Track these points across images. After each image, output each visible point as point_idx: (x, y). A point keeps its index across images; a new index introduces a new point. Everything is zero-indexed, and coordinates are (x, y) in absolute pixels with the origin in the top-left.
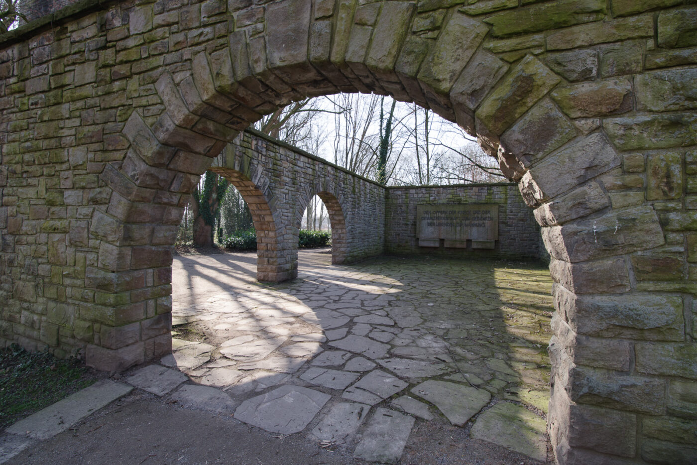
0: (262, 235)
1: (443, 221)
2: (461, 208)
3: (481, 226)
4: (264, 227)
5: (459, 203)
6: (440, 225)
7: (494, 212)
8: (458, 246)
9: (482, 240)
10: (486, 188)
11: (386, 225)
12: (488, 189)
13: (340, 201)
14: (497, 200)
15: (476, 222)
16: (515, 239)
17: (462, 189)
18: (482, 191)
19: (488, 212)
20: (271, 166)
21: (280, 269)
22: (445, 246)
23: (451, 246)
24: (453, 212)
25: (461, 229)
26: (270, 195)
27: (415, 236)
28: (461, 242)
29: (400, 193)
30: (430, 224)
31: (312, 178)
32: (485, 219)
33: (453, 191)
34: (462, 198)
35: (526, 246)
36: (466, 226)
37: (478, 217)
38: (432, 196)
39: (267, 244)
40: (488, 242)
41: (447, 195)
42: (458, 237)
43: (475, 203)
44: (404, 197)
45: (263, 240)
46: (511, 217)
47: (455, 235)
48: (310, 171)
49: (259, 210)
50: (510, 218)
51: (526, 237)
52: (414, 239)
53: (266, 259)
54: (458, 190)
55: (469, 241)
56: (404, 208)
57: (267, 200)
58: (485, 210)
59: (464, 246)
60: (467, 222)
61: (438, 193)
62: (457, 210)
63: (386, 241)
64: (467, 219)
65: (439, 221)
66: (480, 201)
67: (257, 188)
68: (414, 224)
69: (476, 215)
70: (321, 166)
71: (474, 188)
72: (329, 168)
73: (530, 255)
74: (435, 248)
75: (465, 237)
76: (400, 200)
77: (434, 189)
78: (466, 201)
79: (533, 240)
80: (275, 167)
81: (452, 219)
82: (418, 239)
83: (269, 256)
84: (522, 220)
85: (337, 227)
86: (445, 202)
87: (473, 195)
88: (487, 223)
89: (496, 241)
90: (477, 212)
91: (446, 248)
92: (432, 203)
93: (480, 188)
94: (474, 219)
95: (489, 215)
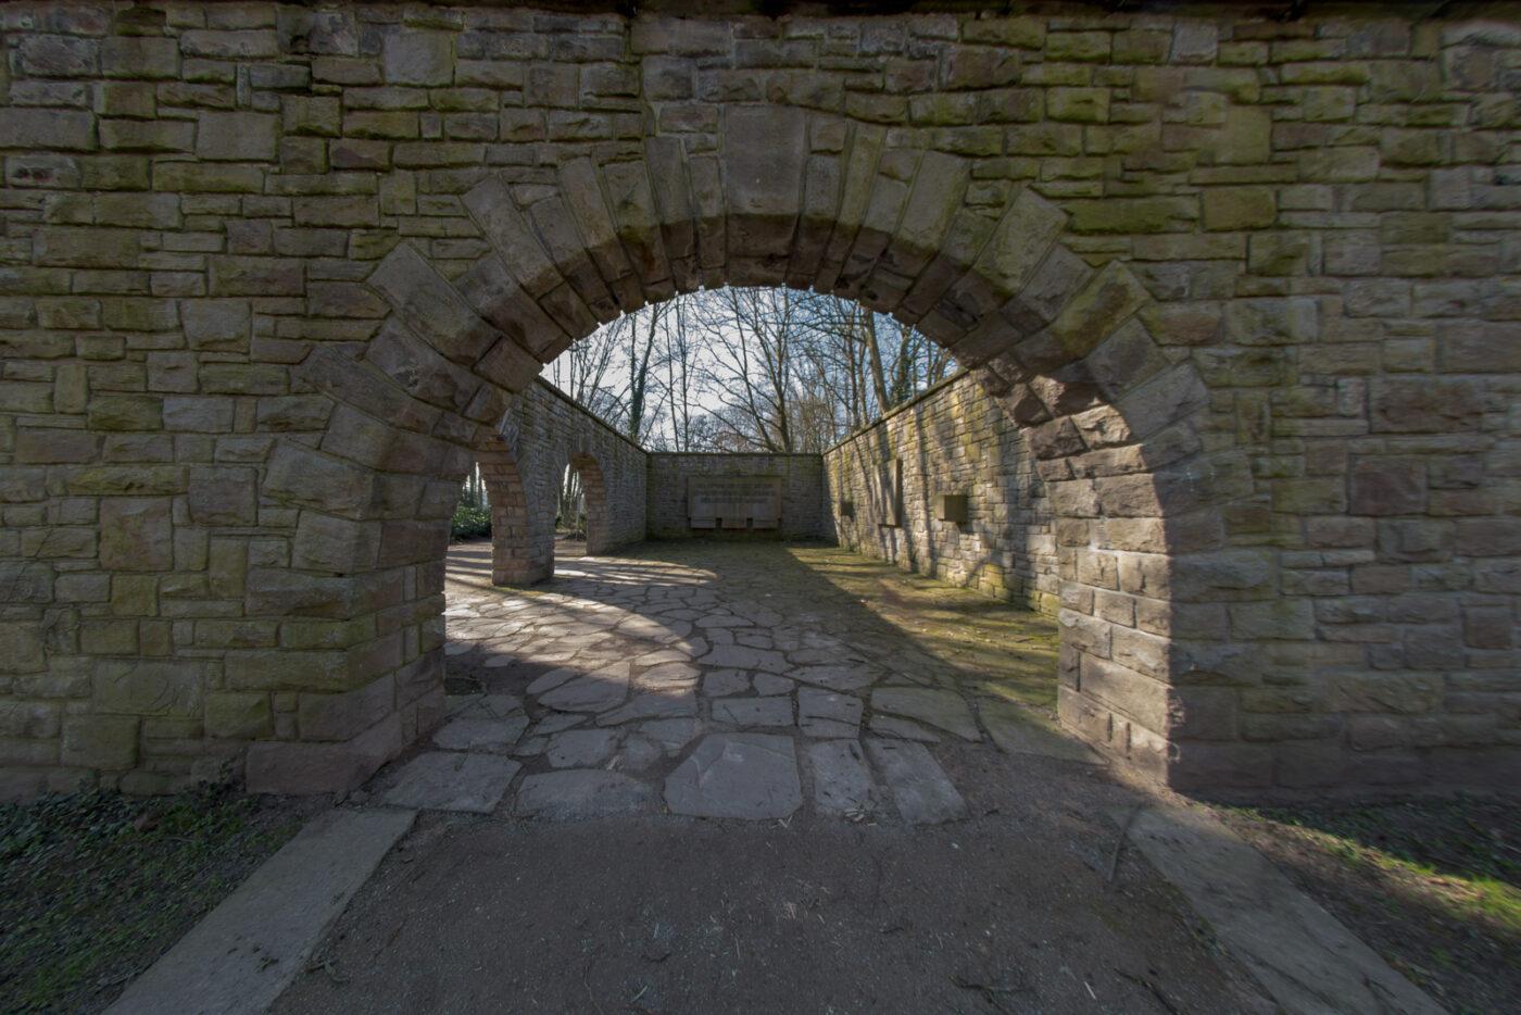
0: (503, 512)
1: (721, 497)
2: (741, 481)
3: (763, 502)
4: (506, 500)
5: (738, 475)
6: (717, 501)
7: (777, 486)
8: (738, 526)
9: (764, 519)
10: (767, 459)
11: (648, 502)
12: (770, 459)
13: (602, 468)
14: (779, 473)
15: (758, 497)
16: (798, 517)
17: (741, 459)
18: (763, 462)
19: (770, 486)
20: (520, 407)
21: (533, 565)
22: (723, 526)
23: (729, 527)
24: (732, 486)
25: (740, 506)
26: (520, 452)
27: (686, 516)
28: (742, 521)
29: (666, 460)
30: (705, 500)
31: (570, 431)
32: (767, 494)
33: (730, 460)
34: (741, 468)
36: (747, 502)
37: (760, 492)
38: (706, 466)
39: (510, 527)
40: (770, 521)
41: (723, 464)
42: (737, 515)
43: (755, 475)
44: (672, 466)
45: (503, 520)
46: (795, 491)
47: (734, 514)
48: (568, 422)
49: (498, 473)
50: (793, 493)
52: (685, 519)
53: (509, 551)
54: (737, 460)
55: (750, 520)
56: (671, 480)
57: (515, 459)
58: (767, 483)
59: (744, 526)
60: (748, 497)
61: (712, 463)
62: (736, 483)
63: (648, 523)
64: (747, 494)
65: (715, 497)
66: (761, 473)
67: (501, 439)
68: (685, 501)
69: (757, 490)
70: (581, 416)
71: (754, 459)
72: (590, 421)
74: (711, 529)
75: (745, 515)
76: (667, 471)
77: (708, 457)
78: (746, 473)
80: (526, 410)
81: (730, 494)
82: (690, 519)
83: (515, 544)
85: (594, 503)
86: (722, 473)
87: (753, 466)
88: (770, 498)
89: (780, 520)
90: (758, 486)
91: (724, 528)
92: (706, 474)
93: (761, 458)
94: (756, 494)
95: (772, 490)
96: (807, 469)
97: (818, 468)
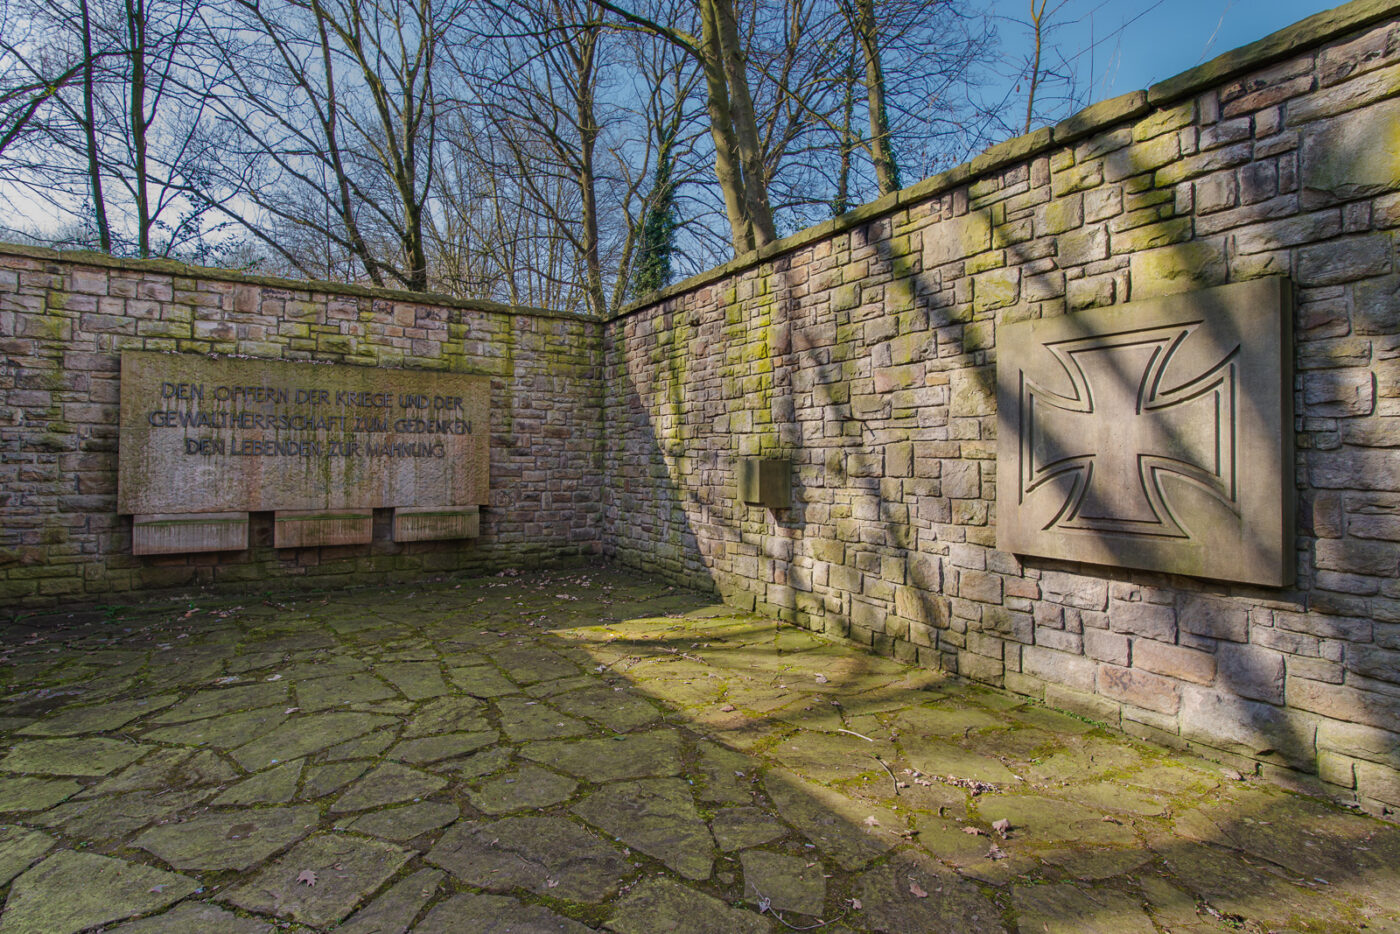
1: (270, 434)
2: (353, 382)
3: (430, 453)
5: (341, 359)
6: (251, 449)
7: (476, 402)
8: (340, 536)
9: (432, 508)
10: (444, 314)
12: (450, 319)
14: (483, 363)
15: (411, 439)
16: (536, 499)
17: (351, 306)
18: (428, 322)
19: (453, 401)
22: (279, 542)
23: (306, 542)
24: (317, 397)
25: (349, 468)
27: (109, 507)
28: (353, 519)
30: (200, 448)
32: (443, 428)
33: (308, 308)
34: (353, 342)
35: (569, 519)
36: (373, 452)
37: (419, 421)
38: (206, 318)
40: (455, 514)
41: (281, 320)
42: (337, 499)
43: (404, 366)
44: (37, 304)
46: (527, 422)
47: (323, 494)
50: (522, 427)
51: (570, 488)
52: (105, 519)
54: (334, 305)
55: (384, 515)
56: (33, 363)
58: (443, 394)
59: (365, 534)
60: (378, 438)
61: (241, 308)
62: (333, 390)
64: (376, 426)
65: (248, 434)
66: (424, 361)
68: (106, 446)
69: (410, 413)
71: (399, 308)
73: (582, 546)
74: (225, 556)
75: (366, 499)
77: (218, 287)
78: (369, 354)
79: (586, 498)
81: (309, 424)
82: (129, 519)
84: (558, 434)
86: (276, 349)
87: (393, 334)
88: (453, 442)
89: (483, 509)
90: (411, 402)
91: (282, 550)
92: (206, 348)
93: (422, 312)
94: (405, 426)
95: (460, 415)
96: (562, 357)
97: (592, 356)
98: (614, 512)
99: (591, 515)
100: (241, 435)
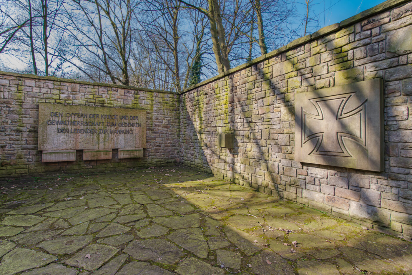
1: (82, 127)
2: (106, 112)
3: (129, 132)
5: (103, 105)
6: (76, 131)
7: (142, 118)
8: (102, 157)
9: (129, 149)
10: (133, 92)
12: (134, 93)
14: (144, 106)
15: (123, 128)
16: (160, 146)
17: (105, 90)
18: (128, 94)
19: (135, 117)
22: (84, 159)
23: (93, 159)
24: (96, 116)
25: (105, 137)
27: (35, 148)
28: (106, 152)
30: (62, 131)
32: (132, 125)
33: (93, 90)
34: (106, 101)
35: (170, 152)
36: (112, 132)
37: (125, 123)
38: (63, 93)
40: (136, 150)
41: (85, 94)
42: (102, 146)
43: (121, 107)
44: (15, 89)
46: (157, 123)
50: (156, 125)
51: (170, 143)
52: (34, 152)
54: (101, 89)
55: (115, 151)
56: (14, 106)
58: (132, 115)
59: (109, 156)
60: (113, 128)
61: (73, 90)
62: (100, 114)
64: (113, 125)
65: (75, 127)
66: (127, 106)
68: (34, 131)
69: (123, 121)
71: (119, 90)
73: (173, 160)
74: (68, 163)
75: (110, 146)
76: (6, 94)
77: (67, 84)
78: (111, 104)
79: (174, 146)
81: (93, 124)
82: (41, 152)
84: (166, 127)
86: (83, 102)
87: (118, 98)
88: (135, 129)
89: (144, 149)
90: (123, 118)
91: (85, 161)
92: (63, 102)
93: (126, 91)
94: (121, 125)
95: (137, 121)
96: (167, 104)
97: (176, 104)
98: (183, 150)
99: (176, 151)
100: (74, 127)
